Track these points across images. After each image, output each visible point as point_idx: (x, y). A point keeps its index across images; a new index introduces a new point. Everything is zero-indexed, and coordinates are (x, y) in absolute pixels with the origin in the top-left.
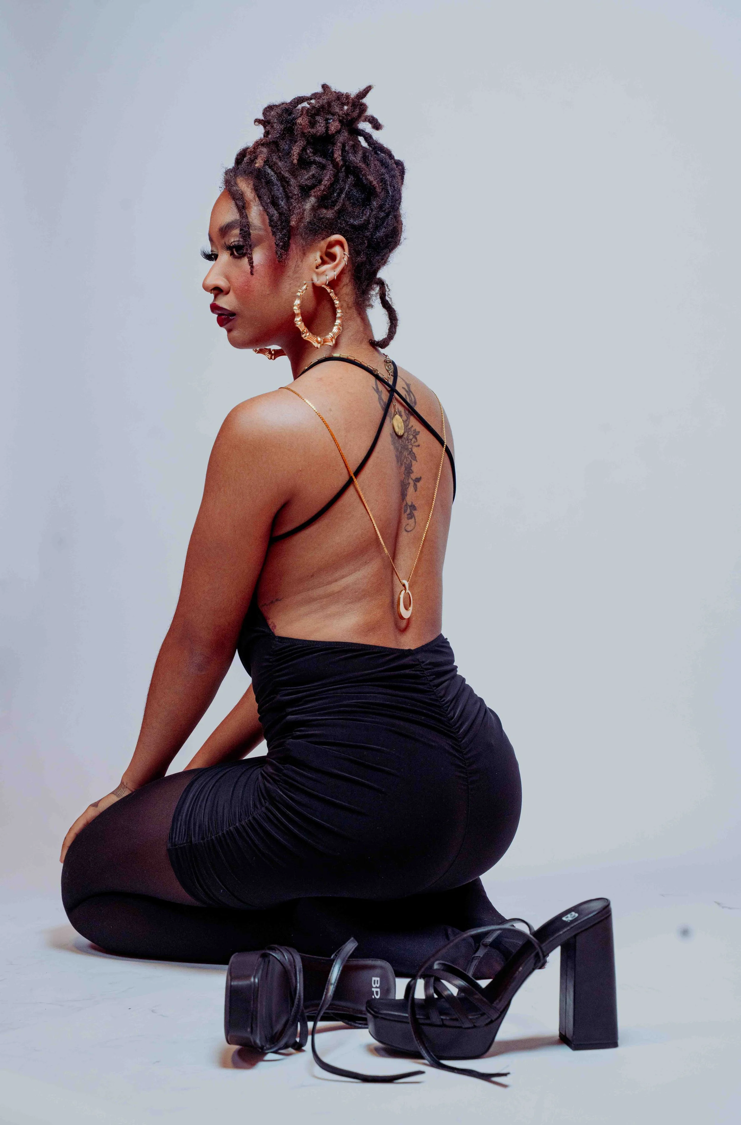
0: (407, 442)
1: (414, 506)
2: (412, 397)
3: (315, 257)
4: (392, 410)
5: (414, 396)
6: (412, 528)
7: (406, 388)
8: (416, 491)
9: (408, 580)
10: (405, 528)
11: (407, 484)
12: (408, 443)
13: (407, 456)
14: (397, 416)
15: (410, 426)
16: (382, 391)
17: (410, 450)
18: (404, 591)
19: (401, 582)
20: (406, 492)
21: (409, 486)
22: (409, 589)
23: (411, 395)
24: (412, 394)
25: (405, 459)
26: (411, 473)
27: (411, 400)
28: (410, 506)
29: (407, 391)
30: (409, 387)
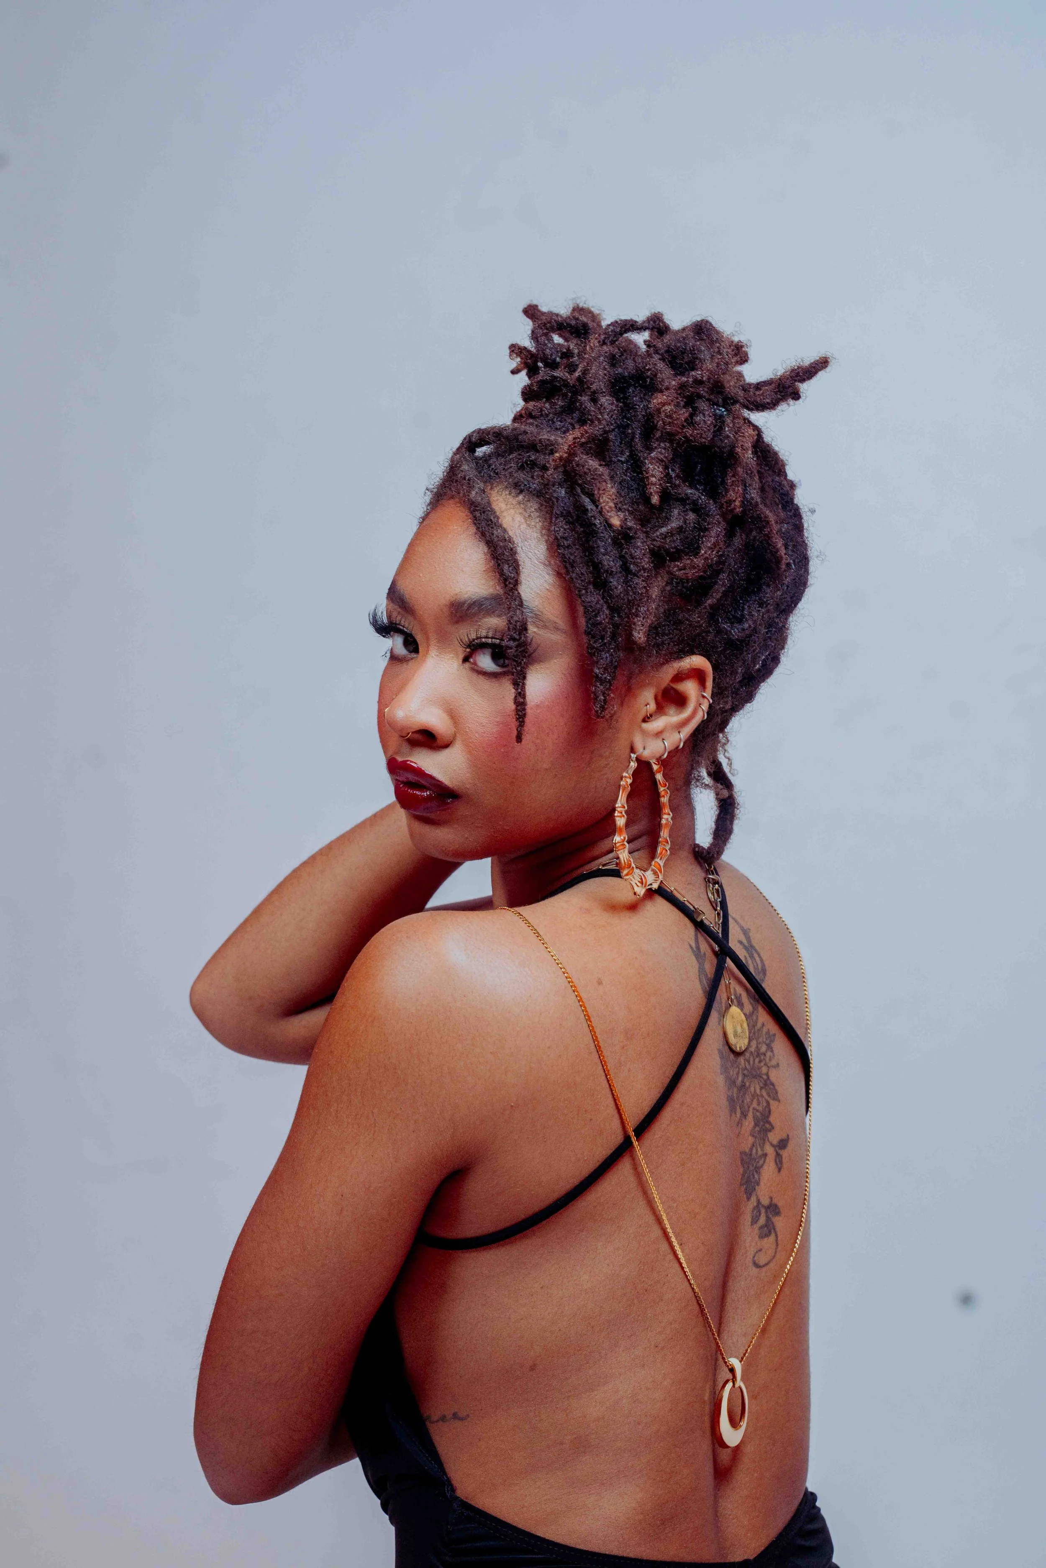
0: (757, 1060)
1: (776, 1206)
2: (758, 959)
3: (647, 699)
4: (722, 994)
5: (759, 956)
6: (769, 1258)
7: (745, 941)
8: (779, 1170)
9: (742, 1358)
10: (754, 1257)
11: (760, 1157)
12: (760, 1062)
13: (758, 1091)
14: (735, 1010)
15: (759, 1025)
16: (705, 954)
17: (765, 1077)
18: (730, 1385)
19: (726, 1363)
20: (756, 1176)
21: (764, 1162)
22: (742, 1379)
23: (756, 955)
24: (756, 951)
25: (755, 1101)
26: (770, 1131)
27: (756, 968)
28: (767, 1208)
29: (746, 948)
30: (748, 939)
